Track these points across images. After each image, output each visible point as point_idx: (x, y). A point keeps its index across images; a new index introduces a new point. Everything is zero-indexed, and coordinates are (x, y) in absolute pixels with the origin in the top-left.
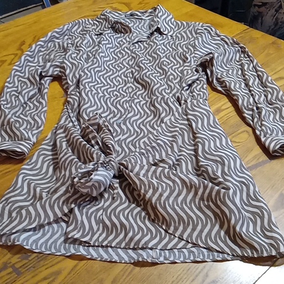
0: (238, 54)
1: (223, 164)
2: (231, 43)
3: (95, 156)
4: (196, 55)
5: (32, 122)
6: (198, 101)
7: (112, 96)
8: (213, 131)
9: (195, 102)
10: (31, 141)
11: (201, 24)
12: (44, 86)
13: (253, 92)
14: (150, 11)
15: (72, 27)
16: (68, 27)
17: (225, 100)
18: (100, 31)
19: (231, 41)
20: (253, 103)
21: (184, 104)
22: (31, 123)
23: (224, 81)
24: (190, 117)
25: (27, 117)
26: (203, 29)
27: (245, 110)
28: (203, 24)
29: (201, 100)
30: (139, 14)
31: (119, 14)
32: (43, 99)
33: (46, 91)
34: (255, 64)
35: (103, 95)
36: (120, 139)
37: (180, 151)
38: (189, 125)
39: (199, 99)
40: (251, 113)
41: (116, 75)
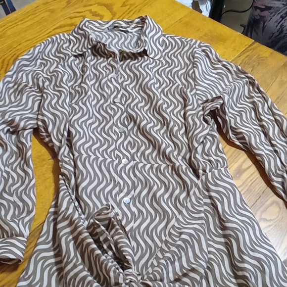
0: (246, 87)
2: (234, 71)
4: (198, 92)
5: (21, 204)
6: (220, 171)
7: (114, 159)
9: (216, 172)
10: (24, 237)
11: (198, 42)
12: (26, 147)
13: (276, 149)
15: (45, 48)
16: (40, 49)
18: (77, 51)
19: (235, 69)
20: (282, 168)
21: (203, 175)
22: (19, 207)
23: (241, 133)
24: (213, 194)
25: (13, 197)
26: (200, 50)
27: (273, 177)
28: (201, 43)
29: (223, 169)
32: (28, 166)
33: (29, 154)
34: (269, 104)
35: (103, 158)
36: (133, 227)
37: (208, 246)
38: (212, 205)
39: (219, 168)
40: (280, 180)
41: (111, 123)
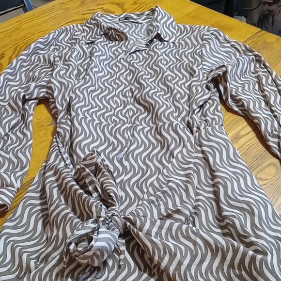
0: (253, 65)
1: (252, 214)
2: (242, 50)
3: (94, 209)
4: (204, 67)
5: (15, 161)
6: (213, 128)
7: (110, 123)
8: (234, 167)
9: (210, 129)
10: (14, 187)
11: (207, 27)
12: (28, 113)
13: (276, 114)
14: (147, 13)
15: (59, 35)
16: (54, 35)
17: (243, 123)
18: (91, 39)
19: (244, 48)
20: (279, 128)
21: (196, 132)
22: (13, 163)
23: (240, 100)
24: (205, 148)
25: (9, 154)
26: (209, 33)
27: (269, 137)
28: (209, 28)
29: (217, 127)
30: (135, 17)
31: (112, 17)
32: (28, 129)
33: (30, 118)
34: (274, 76)
35: (99, 122)
36: (123, 179)
37: (197, 194)
38: (205, 159)
39: (214, 125)
40: (276, 140)
41: (113, 94)
